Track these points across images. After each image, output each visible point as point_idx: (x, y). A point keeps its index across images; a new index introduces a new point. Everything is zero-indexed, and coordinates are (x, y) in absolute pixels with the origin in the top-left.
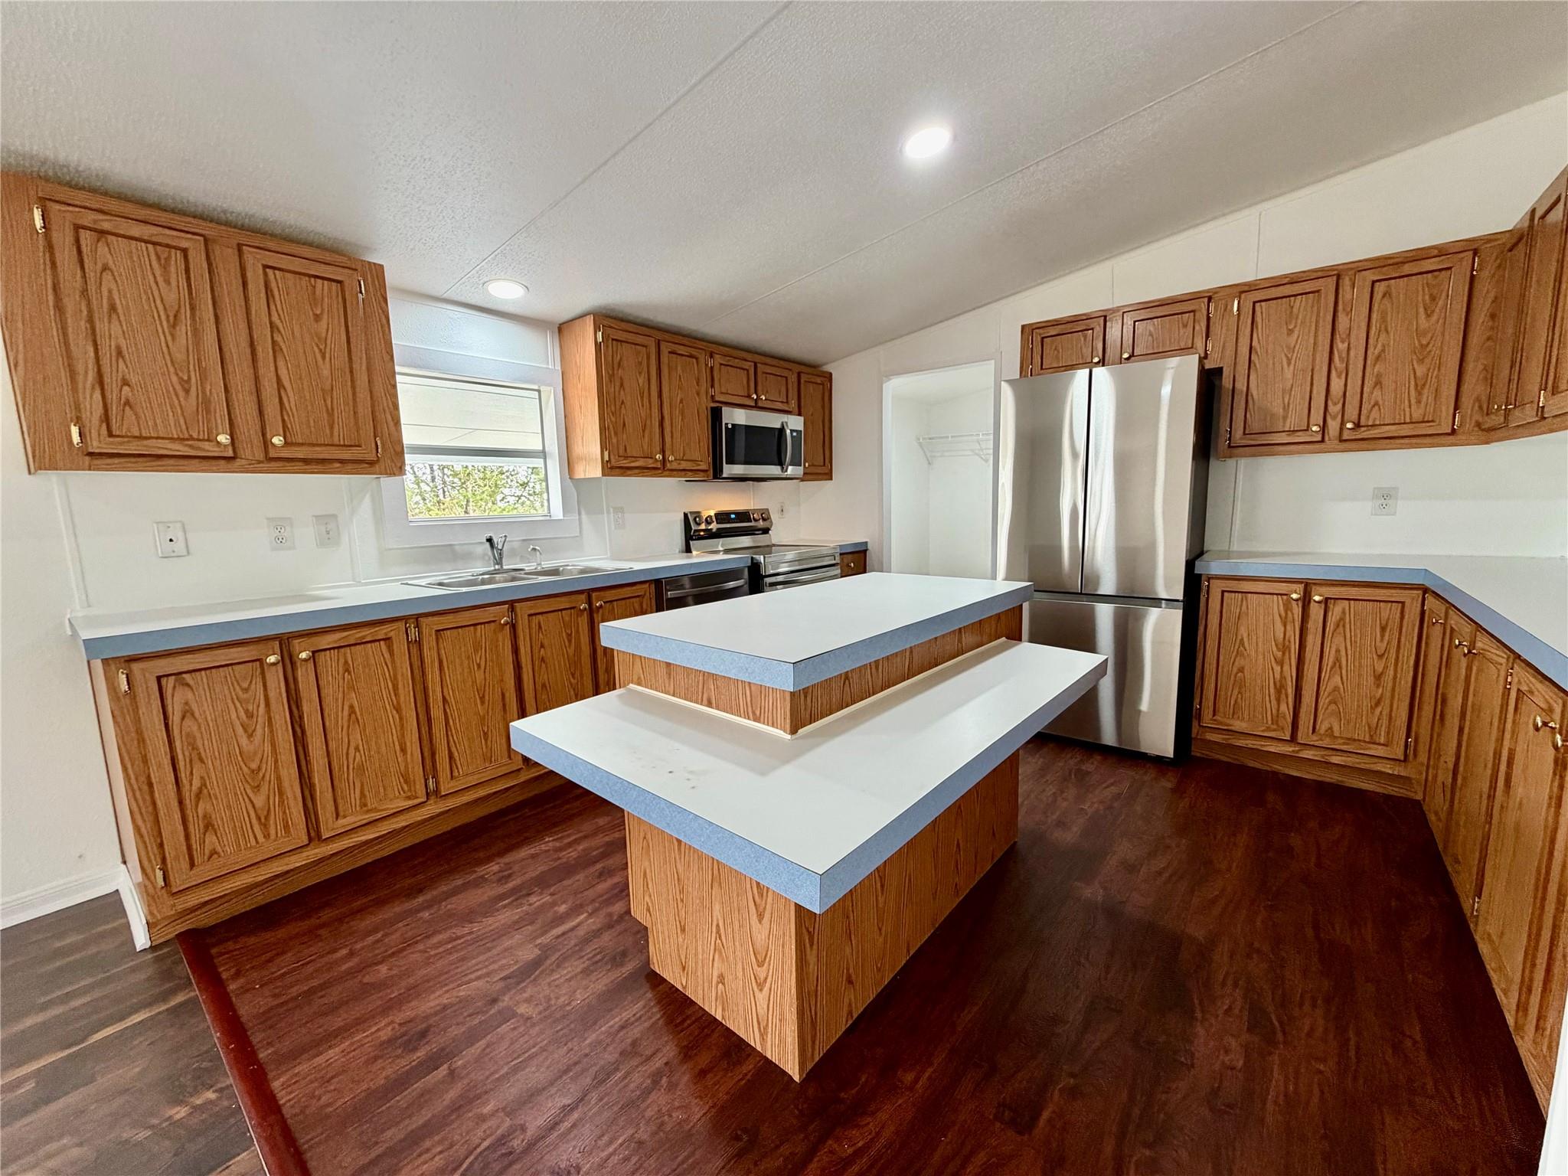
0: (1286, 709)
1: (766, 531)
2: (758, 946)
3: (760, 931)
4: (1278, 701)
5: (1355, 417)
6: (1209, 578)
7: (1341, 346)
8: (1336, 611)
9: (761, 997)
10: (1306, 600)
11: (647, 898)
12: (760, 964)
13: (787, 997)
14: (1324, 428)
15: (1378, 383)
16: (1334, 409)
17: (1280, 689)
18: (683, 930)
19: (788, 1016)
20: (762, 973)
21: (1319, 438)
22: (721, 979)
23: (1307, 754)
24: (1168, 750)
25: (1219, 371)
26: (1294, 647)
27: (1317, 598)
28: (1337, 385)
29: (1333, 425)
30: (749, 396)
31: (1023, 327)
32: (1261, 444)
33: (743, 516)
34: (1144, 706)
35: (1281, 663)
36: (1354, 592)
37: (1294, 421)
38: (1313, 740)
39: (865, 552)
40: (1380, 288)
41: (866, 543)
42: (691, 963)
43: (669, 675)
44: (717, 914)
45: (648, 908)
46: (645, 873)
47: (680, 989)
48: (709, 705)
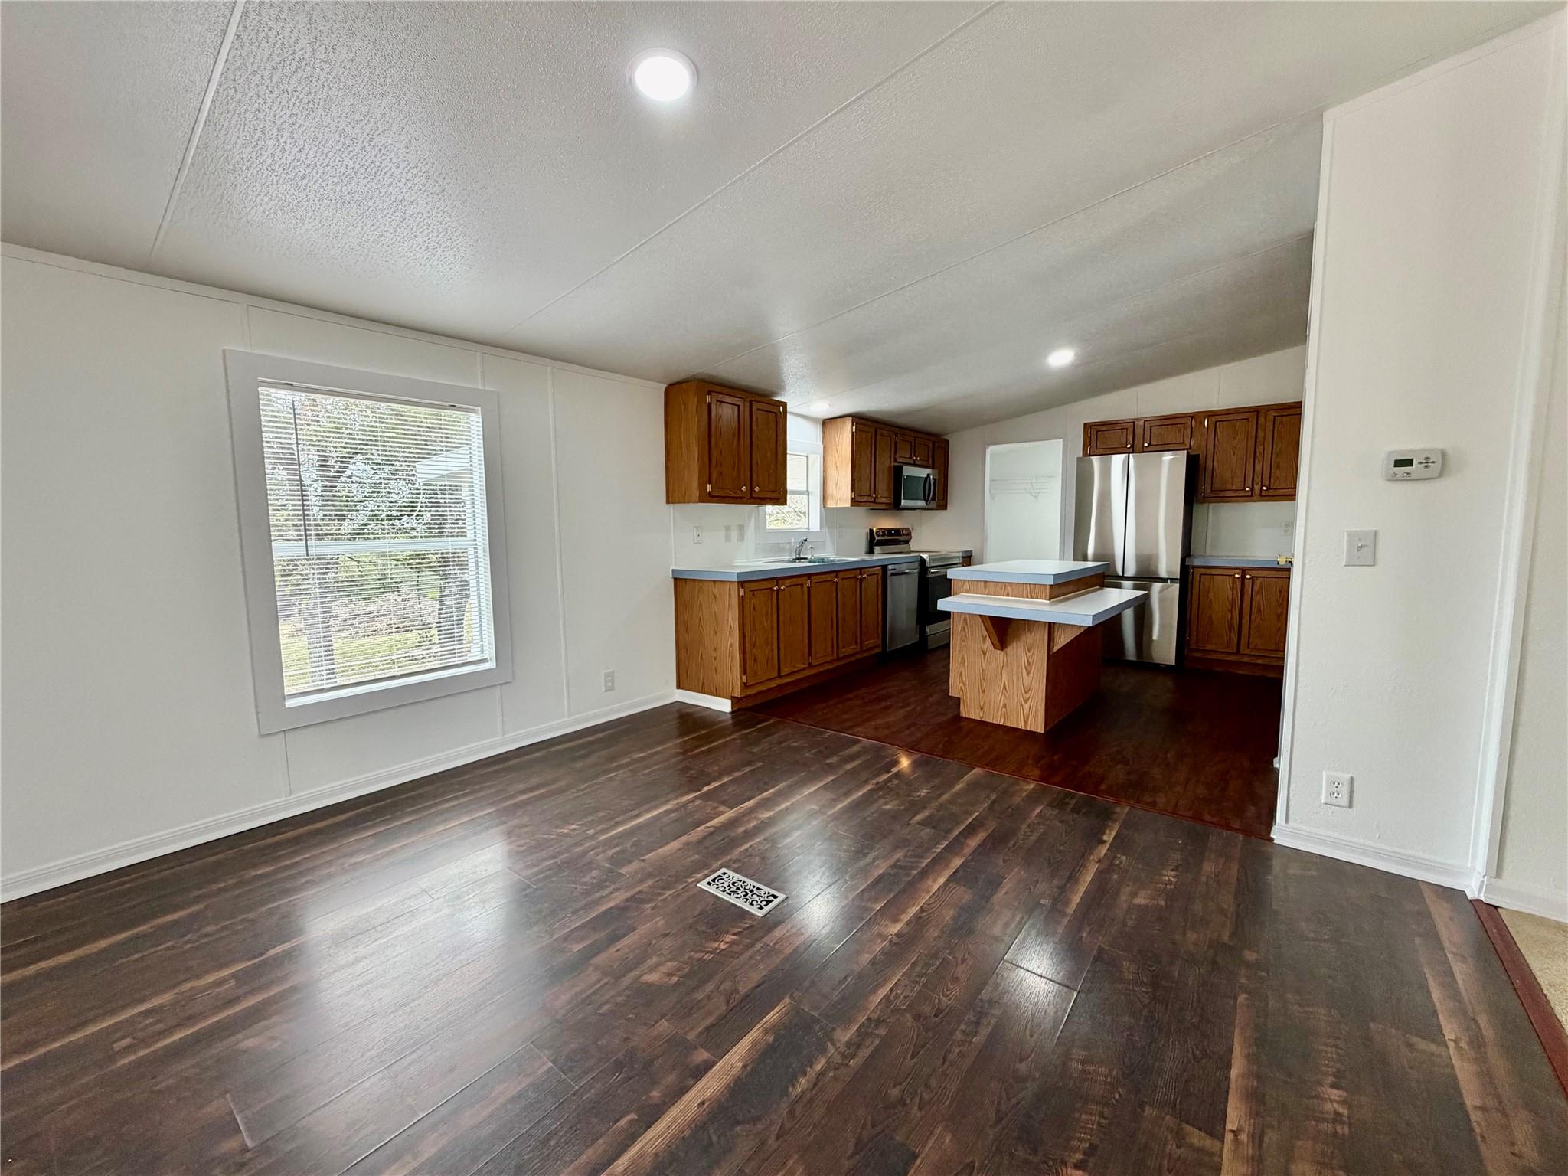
0: (1234, 636)
1: (907, 542)
2: (1026, 685)
3: (1027, 680)
4: (1230, 631)
5: (1267, 483)
6: (1194, 567)
7: (1260, 448)
8: (1258, 582)
9: (1026, 706)
10: (1243, 577)
11: (961, 684)
12: (1026, 693)
13: (1040, 702)
14: (1252, 489)
16: (1257, 479)
17: (1231, 627)
18: (983, 691)
19: (1039, 708)
20: (1027, 696)
21: (1250, 494)
22: (1005, 706)
23: (1246, 660)
24: (1171, 660)
25: (1198, 456)
26: (1238, 603)
27: (1248, 577)
28: (1258, 467)
29: (1257, 488)
30: (911, 458)
31: (1085, 424)
32: (1221, 496)
33: (898, 531)
34: (1155, 637)
35: (1231, 612)
36: (1266, 573)
37: (1237, 485)
38: (1247, 651)
39: (970, 557)
40: (1278, 419)
41: (971, 551)
42: (987, 705)
43: (985, 587)
44: (1005, 679)
45: (962, 689)
46: (961, 674)
47: (978, 719)
48: (1008, 595)
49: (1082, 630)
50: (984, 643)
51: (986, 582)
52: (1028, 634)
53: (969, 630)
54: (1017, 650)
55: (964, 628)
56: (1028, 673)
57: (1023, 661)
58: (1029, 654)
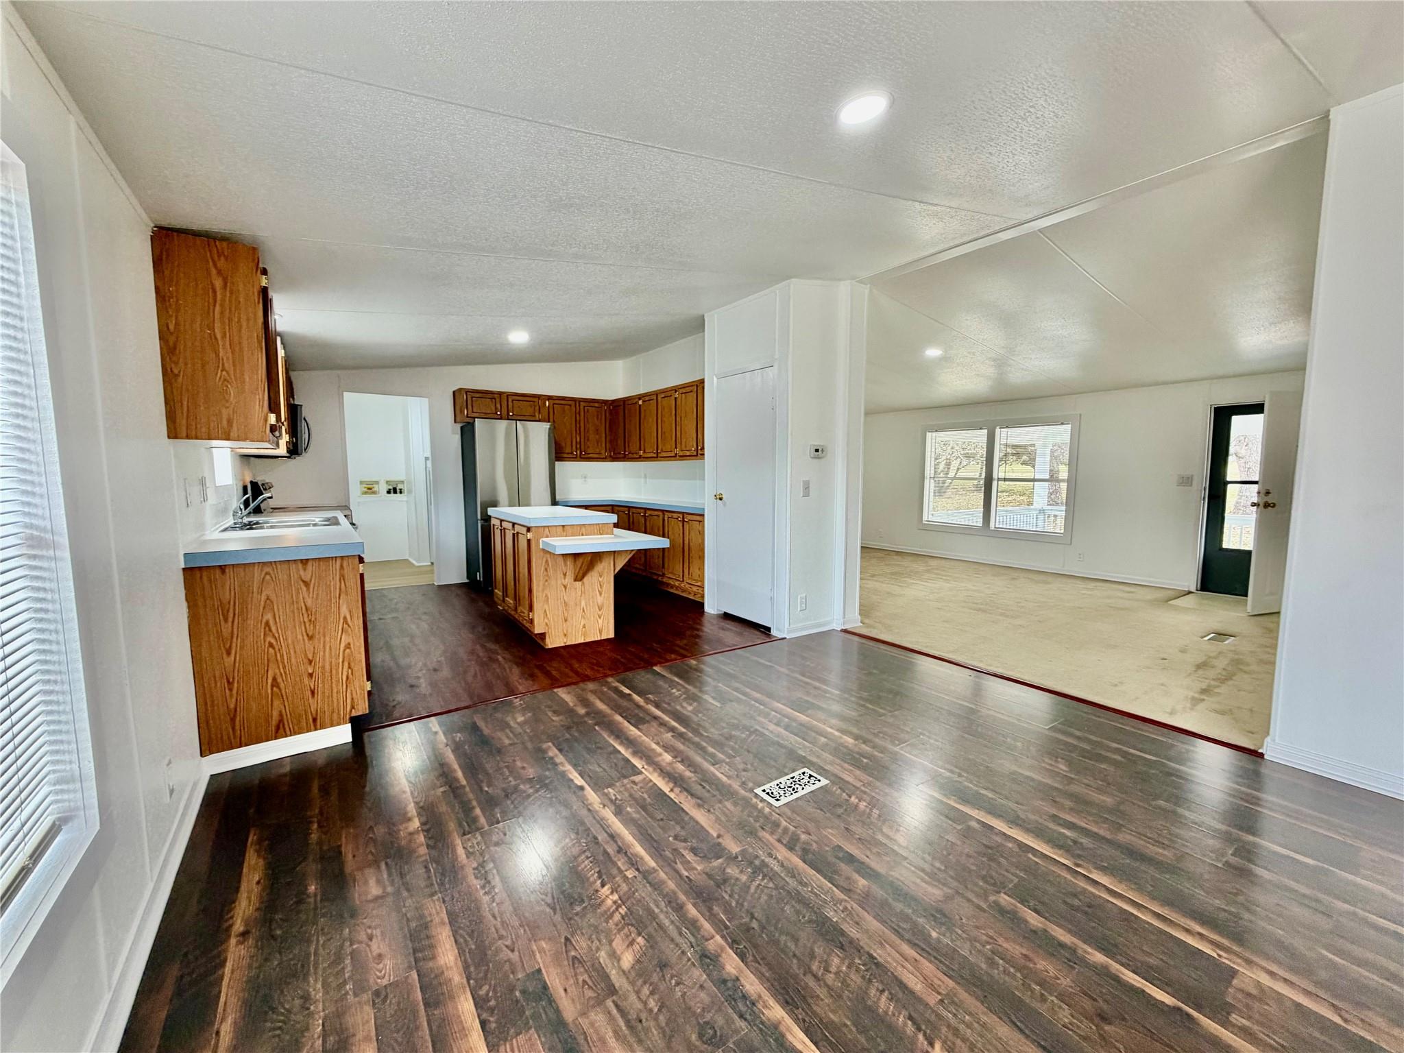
2: (599, 604)
3: (600, 600)
5: (584, 450)
7: (578, 426)
9: (600, 621)
11: (546, 620)
12: (600, 610)
13: (610, 614)
14: (576, 453)
15: (588, 440)
16: (578, 446)
18: (566, 620)
19: (610, 619)
20: (600, 613)
21: (575, 456)
22: (584, 627)
28: (578, 438)
29: (578, 452)
37: (568, 450)
42: (570, 631)
43: (564, 531)
44: (583, 603)
45: (547, 624)
46: (545, 611)
47: (563, 645)
48: (583, 535)
49: (633, 553)
50: (565, 578)
51: (563, 526)
52: (599, 564)
53: (551, 571)
54: (592, 579)
55: (546, 569)
56: (601, 594)
57: (597, 586)
58: (600, 579)
